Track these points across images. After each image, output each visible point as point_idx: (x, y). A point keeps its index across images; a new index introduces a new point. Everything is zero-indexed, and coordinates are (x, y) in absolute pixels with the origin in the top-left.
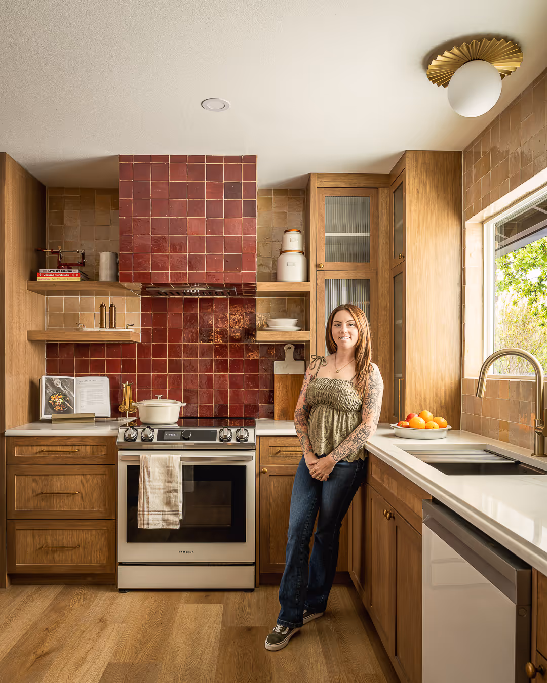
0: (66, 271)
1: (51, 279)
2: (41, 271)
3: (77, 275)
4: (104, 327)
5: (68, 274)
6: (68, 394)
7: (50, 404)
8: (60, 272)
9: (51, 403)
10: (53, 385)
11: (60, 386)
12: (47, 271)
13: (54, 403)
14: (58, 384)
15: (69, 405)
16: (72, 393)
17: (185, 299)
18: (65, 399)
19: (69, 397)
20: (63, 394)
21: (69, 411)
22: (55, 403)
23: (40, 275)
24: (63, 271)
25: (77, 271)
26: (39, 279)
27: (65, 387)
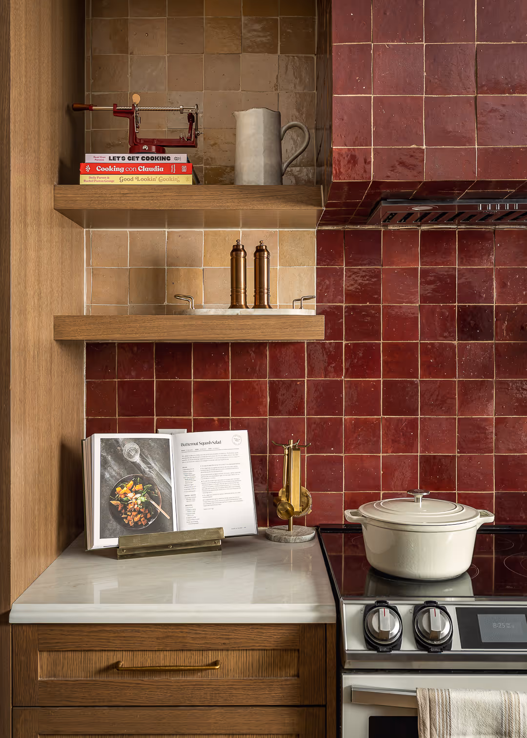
0: (156, 158)
1: (115, 180)
2: (90, 158)
3: (184, 169)
4: (243, 303)
5: (161, 165)
6: (156, 480)
7: (113, 508)
8: (140, 161)
9: (116, 507)
10: (120, 458)
11: (137, 459)
12: (105, 158)
13: (125, 507)
14: (133, 453)
15: (159, 509)
16: (166, 477)
17: (423, 232)
18: (150, 492)
19: (160, 488)
20: (145, 480)
21: (160, 524)
22: (125, 504)
23: (88, 169)
24: (148, 159)
25: (183, 158)
26: (85, 179)
27: (151, 461)
